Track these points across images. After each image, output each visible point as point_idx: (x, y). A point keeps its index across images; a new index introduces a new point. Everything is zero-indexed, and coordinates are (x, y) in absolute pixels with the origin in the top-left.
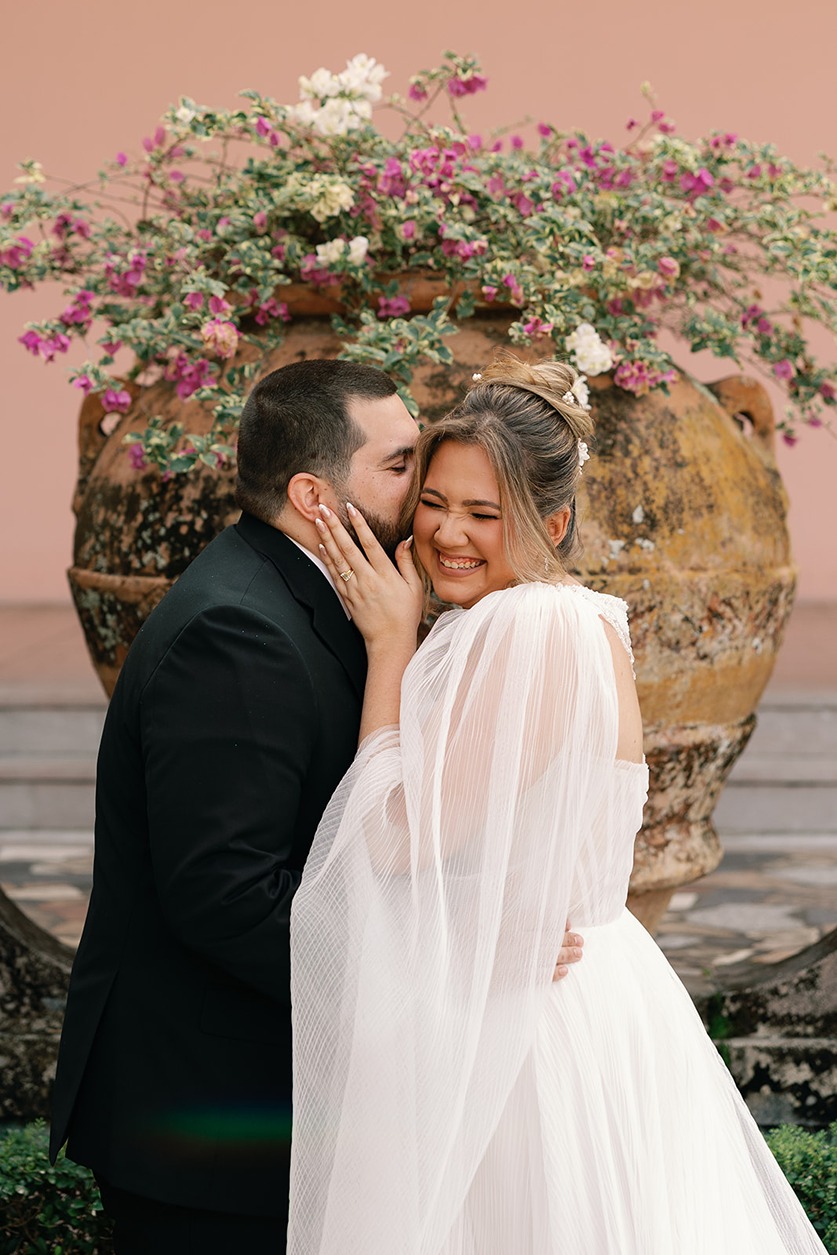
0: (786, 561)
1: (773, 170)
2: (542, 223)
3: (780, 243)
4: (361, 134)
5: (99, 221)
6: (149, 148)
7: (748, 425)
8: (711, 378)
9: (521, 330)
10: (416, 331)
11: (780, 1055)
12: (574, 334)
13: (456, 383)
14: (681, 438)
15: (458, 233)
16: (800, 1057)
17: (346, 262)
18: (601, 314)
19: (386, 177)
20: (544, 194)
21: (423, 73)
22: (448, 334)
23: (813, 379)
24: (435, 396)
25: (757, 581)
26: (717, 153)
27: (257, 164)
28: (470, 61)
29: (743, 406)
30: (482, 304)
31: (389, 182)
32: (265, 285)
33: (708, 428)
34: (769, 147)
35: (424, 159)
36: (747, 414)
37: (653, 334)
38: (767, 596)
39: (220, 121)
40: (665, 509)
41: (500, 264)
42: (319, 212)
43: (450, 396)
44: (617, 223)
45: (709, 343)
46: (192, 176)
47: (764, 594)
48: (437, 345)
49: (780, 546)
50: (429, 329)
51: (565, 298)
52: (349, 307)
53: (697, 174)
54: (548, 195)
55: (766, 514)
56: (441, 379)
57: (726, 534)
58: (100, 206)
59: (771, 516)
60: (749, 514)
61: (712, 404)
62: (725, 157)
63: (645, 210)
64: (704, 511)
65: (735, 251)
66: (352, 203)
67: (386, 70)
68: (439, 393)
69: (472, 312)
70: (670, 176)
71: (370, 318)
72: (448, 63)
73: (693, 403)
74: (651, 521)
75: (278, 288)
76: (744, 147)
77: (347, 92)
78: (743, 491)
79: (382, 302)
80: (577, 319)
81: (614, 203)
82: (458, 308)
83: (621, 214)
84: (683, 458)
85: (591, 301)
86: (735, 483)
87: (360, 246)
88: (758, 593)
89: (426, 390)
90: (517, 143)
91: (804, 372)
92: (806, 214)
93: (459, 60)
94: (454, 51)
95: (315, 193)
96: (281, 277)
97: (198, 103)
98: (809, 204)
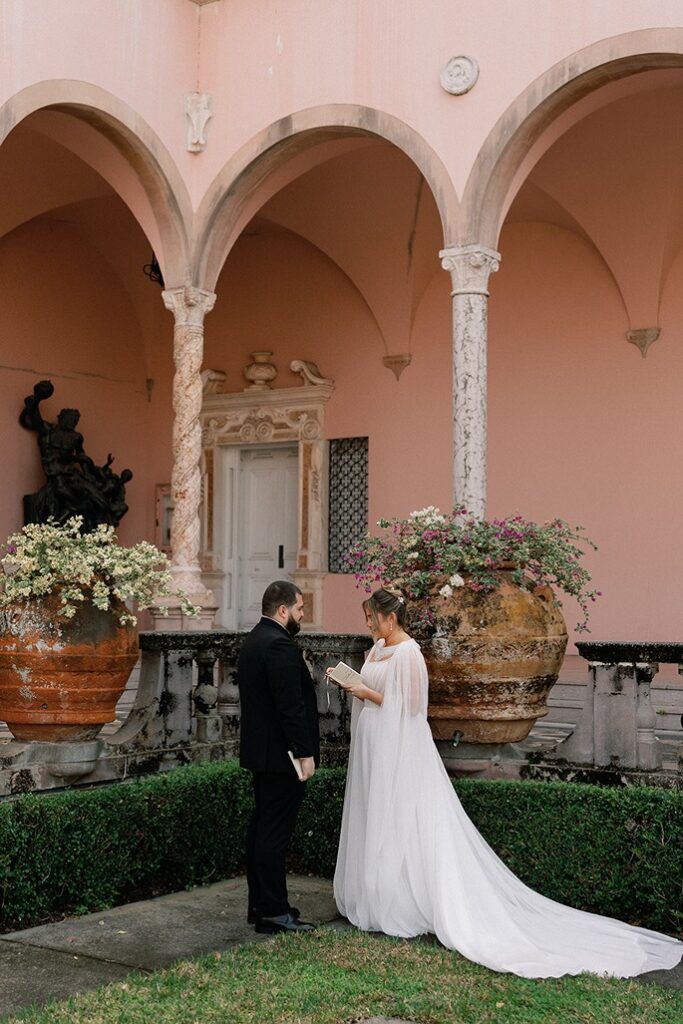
11: (542, 769)
14: (502, 602)
16: (547, 770)
36: (541, 596)
40: (491, 620)
64: (505, 621)
74: (486, 623)
84: (501, 607)
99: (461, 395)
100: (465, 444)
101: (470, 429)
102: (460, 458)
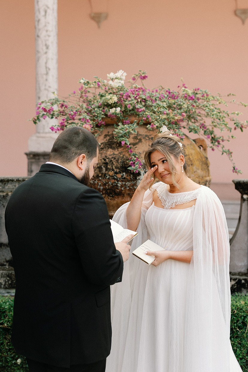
0: (209, 176)
1: (207, 95)
2: (156, 105)
3: (208, 110)
4: (121, 87)
5: (70, 105)
6: (80, 90)
7: (202, 148)
8: (194, 138)
9: (150, 126)
10: (129, 127)
12: (162, 128)
13: (139, 138)
15: (139, 107)
17: (116, 113)
18: (169, 124)
19: (125, 95)
20: (157, 99)
21: (135, 75)
22: (136, 127)
23: (216, 139)
24: (134, 141)
25: (202, 180)
26: (196, 92)
27: (101, 93)
28: (144, 72)
29: (200, 144)
30: (144, 122)
31: (126, 96)
32: (100, 118)
33: (192, 148)
34: (206, 90)
35: (132, 91)
36: (201, 146)
37: (180, 129)
38: (204, 183)
39: (90, 83)
41: (147, 113)
42: (110, 102)
43: (137, 141)
44: (174, 106)
45: (193, 131)
46: (89, 96)
47: (203, 183)
48: (134, 130)
49: (207, 173)
50: (132, 127)
51: (160, 120)
52: (118, 123)
53: (191, 96)
54: (158, 99)
55: (204, 166)
56: (136, 137)
57: (195, 170)
58: (69, 102)
59: (205, 167)
60: (200, 166)
61: (193, 144)
62: (197, 93)
63: (179, 103)
64: (190, 165)
65: (200, 113)
66: (117, 100)
67: (126, 73)
68: (135, 140)
69: (142, 124)
70: (186, 97)
71: (121, 124)
72: (140, 72)
73: (189, 143)
75: (102, 118)
76: (201, 90)
77: (117, 78)
78: (199, 161)
79: (124, 121)
80: (163, 125)
81: (173, 101)
82: (139, 123)
83: (174, 104)
84: (186, 154)
85: (167, 121)
86: (197, 160)
87: (118, 109)
88: (202, 183)
89: (133, 140)
90: (157, 91)
91: (214, 138)
92: (214, 104)
93: (142, 72)
94: (141, 70)
95: (109, 98)
96: (103, 116)
97: (85, 79)
98: (214, 102)
99: (43, 20)
100: (46, 53)
101: (49, 43)
102: (42, 61)
